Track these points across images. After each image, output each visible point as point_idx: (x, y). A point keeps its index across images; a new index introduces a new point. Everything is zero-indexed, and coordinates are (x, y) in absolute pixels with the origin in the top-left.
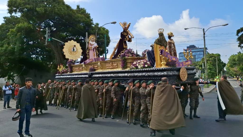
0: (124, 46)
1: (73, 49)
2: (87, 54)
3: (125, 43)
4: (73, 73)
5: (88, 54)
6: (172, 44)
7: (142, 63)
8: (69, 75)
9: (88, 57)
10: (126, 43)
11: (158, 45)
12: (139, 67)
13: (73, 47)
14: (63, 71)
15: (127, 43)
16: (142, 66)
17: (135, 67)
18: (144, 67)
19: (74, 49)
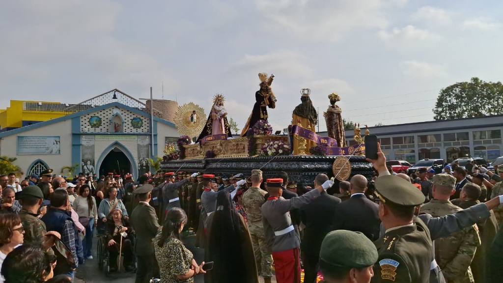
0: (262, 116)
1: (190, 118)
2: (208, 127)
3: (264, 109)
4: (186, 159)
5: (210, 128)
6: (335, 115)
7: (276, 146)
8: (178, 163)
9: (210, 132)
10: (266, 111)
11: (298, 117)
12: (270, 153)
13: (192, 115)
14: (171, 156)
15: (267, 109)
16: (274, 151)
17: (264, 151)
18: (277, 153)
19: (192, 118)
